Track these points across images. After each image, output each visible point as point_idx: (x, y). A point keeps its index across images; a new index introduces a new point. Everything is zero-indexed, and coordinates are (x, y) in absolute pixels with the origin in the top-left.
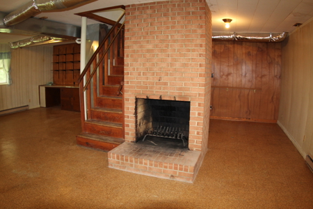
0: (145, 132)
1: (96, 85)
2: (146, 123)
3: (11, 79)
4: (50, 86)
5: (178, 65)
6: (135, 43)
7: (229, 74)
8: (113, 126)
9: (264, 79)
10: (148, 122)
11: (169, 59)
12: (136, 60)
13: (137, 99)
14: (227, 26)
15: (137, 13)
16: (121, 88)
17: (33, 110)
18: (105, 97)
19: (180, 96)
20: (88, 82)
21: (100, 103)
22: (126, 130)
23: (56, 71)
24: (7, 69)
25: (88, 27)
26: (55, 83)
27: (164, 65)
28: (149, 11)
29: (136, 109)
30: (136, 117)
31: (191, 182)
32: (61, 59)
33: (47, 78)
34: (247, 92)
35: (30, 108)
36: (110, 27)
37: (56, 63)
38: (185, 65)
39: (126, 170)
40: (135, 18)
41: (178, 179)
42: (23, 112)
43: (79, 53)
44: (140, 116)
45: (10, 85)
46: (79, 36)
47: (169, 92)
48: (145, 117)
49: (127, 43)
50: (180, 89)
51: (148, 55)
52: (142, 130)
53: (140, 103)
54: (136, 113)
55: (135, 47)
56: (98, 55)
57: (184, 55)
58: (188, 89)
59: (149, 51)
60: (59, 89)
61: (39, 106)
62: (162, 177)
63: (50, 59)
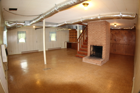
0: (93, 54)
1: (81, 42)
2: (93, 52)
3: (56, 39)
4: (68, 42)
5: (100, 37)
6: (90, 32)
7: (120, 40)
8: (85, 52)
9: (130, 41)
10: (94, 52)
11: (98, 36)
12: (90, 36)
13: (91, 46)
14: (115, 26)
15: (90, 24)
16: (87, 43)
17: (63, 49)
18: (84, 45)
19: (100, 45)
20: (79, 41)
21: (82, 47)
22: (88, 53)
23: (70, 38)
24: (55, 37)
25: (79, 26)
26: (70, 41)
27: (97, 37)
28: (93, 24)
29: (91, 48)
30: (90, 50)
31: (100, 65)
32: (72, 34)
33: (67, 40)
34: (125, 45)
35: (62, 48)
36: (85, 26)
37: (70, 35)
38: (101, 37)
39: (86, 62)
40: (90, 26)
41: (98, 65)
42: (60, 49)
43: (77, 33)
44: (92, 50)
45: (56, 41)
46: (77, 29)
47: (98, 44)
48: (93, 50)
49: (88, 32)
50: (100, 43)
51: (93, 35)
52: (92, 53)
53: (91, 47)
54: (90, 49)
55: (90, 33)
56: (82, 34)
57: (101, 35)
58: (102, 43)
59: (93, 34)
60: (71, 43)
61: (64, 48)
62: (94, 64)
63: (68, 34)
